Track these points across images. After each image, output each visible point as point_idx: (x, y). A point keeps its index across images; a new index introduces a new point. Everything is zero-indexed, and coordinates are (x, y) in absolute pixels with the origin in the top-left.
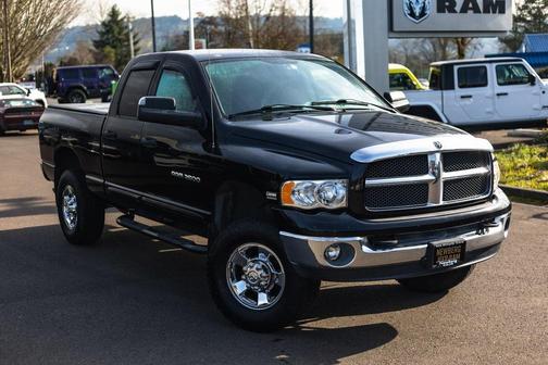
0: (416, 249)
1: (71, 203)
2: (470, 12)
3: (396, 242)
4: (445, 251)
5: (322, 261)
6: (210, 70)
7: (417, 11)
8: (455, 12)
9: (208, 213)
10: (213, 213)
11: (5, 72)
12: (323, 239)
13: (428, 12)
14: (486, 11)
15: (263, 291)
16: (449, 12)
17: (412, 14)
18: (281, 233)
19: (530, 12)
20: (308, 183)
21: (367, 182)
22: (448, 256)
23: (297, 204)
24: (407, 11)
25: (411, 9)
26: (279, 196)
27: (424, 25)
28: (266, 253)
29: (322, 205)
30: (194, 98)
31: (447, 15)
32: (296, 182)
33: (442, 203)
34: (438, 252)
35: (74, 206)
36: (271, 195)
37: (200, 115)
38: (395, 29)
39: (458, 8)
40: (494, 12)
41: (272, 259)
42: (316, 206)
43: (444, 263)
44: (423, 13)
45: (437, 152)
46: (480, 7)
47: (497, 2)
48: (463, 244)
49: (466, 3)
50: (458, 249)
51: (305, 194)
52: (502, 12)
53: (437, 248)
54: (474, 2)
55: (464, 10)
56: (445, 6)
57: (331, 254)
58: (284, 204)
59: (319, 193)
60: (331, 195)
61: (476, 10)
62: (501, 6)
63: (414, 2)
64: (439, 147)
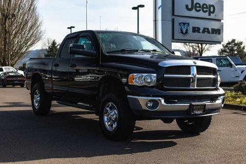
0: (185, 105)
1: (37, 98)
2: (206, 33)
3: (176, 101)
4: (197, 107)
5: (144, 107)
6: (100, 36)
7: (184, 31)
11: (7, 63)
12: (146, 98)
13: (189, 32)
14: (213, 33)
17: (182, 32)
18: (128, 96)
19: (228, 49)
20: (140, 75)
21: (165, 75)
22: (198, 110)
23: (135, 84)
24: (180, 31)
25: (182, 30)
26: (127, 80)
27: (187, 37)
29: (144, 84)
30: (93, 46)
31: (196, 33)
32: (135, 74)
33: (196, 88)
34: (194, 108)
35: (39, 99)
36: (124, 80)
37: (95, 52)
38: (175, 38)
39: (201, 31)
40: (216, 34)
42: (143, 85)
43: (197, 112)
44: (186, 32)
45: (194, 66)
46: (211, 31)
47: (217, 29)
48: (205, 105)
49: (204, 29)
50: (203, 107)
51: (139, 80)
52: (219, 34)
53: (194, 106)
54: (208, 29)
55: (204, 32)
56: (196, 30)
57: (149, 105)
58: (130, 84)
59: (144, 80)
60: (149, 80)
61: (209, 32)
62: (219, 31)
63: (183, 27)
64: (195, 63)
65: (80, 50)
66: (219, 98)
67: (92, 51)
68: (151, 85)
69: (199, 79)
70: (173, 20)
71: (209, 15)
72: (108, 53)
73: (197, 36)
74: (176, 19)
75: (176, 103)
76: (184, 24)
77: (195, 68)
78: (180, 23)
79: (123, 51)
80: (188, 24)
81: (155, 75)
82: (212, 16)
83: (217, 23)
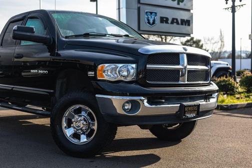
2: (175, 24)
3: (164, 101)
4: (190, 109)
5: (120, 111)
7: (151, 21)
8: (168, 23)
9: (52, 91)
10: (55, 90)
13: (156, 22)
14: (182, 24)
15: (84, 133)
16: (166, 23)
17: (149, 23)
18: (97, 96)
20: (113, 66)
21: (147, 66)
22: (191, 112)
23: (106, 78)
24: (146, 21)
25: (148, 20)
26: (96, 74)
27: (154, 28)
28: (86, 111)
29: (120, 78)
30: (45, 29)
31: (164, 24)
32: (106, 65)
33: (186, 82)
34: (186, 109)
36: (91, 74)
37: (48, 37)
38: (141, 29)
39: (169, 22)
40: (185, 25)
41: (90, 114)
42: (116, 80)
43: (189, 116)
44: (154, 23)
45: (185, 53)
46: (180, 22)
47: (187, 20)
48: (199, 106)
49: (173, 19)
50: (196, 108)
51: (111, 72)
52: (189, 25)
53: (185, 106)
54: (177, 19)
55: (172, 22)
56: (164, 20)
57: (126, 107)
58: (99, 78)
59: (119, 73)
60: (125, 73)
61: (178, 23)
62: (188, 23)
63: (150, 17)
64: (186, 50)
65: (28, 34)
66: (213, 96)
67: (44, 36)
68: (129, 79)
69: (190, 72)
70: (139, 9)
71: (178, 4)
72: (66, 37)
73: (165, 27)
74: (142, 7)
75: (163, 103)
76: (151, 13)
77: (185, 56)
78: (147, 12)
79: (87, 35)
80: (156, 13)
81: (134, 66)
82: (182, 5)
83: (186, 13)
